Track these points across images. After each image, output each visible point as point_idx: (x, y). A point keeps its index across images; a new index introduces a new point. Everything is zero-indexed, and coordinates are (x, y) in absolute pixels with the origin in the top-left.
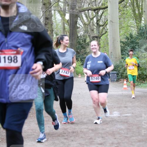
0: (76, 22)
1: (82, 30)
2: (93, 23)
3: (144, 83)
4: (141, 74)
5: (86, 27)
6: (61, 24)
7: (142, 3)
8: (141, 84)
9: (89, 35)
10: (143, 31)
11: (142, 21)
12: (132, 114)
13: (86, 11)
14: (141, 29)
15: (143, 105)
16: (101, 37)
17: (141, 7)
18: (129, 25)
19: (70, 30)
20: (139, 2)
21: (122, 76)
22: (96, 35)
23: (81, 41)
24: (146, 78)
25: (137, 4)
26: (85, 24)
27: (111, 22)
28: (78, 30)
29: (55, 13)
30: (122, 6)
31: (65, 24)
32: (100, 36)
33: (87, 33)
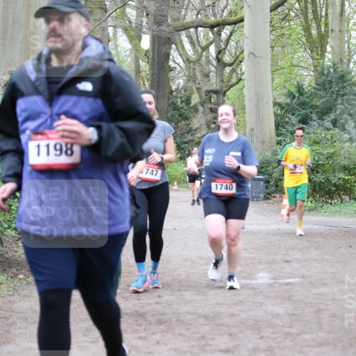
0: (167, 56)
1: (180, 75)
2: (207, 57)
3: (331, 204)
4: (323, 183)
5: (190, 67)
6: (129, 60)
7: (327, 10)
8: (325, 206)
9: (198, 86)
10: (329, 79)
11: (326, 54)
12: (302, 279)
13: (192, 30)
14: (324, 74)
15: (328, 257)
16: (228, 93)
17: (323, 19)
18: (294, 63)
19: (153, 74)
20: (319, 9)
21: (277, 186)
22: (215, 87)
23: (179, 100)
24: (336, 190)
25: (315, 12)
26: (188, 61)
27: (251, 56)
28: (172, 74)
29: (115, 34)
30: (278, 17)
31: (140, 61)
32: (224, 89)
33: (194, 82)
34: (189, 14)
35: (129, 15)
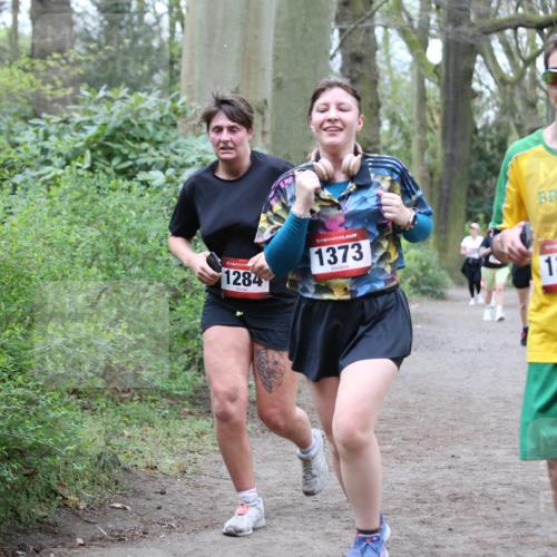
34: (503, 6)
35: (408, 8)
